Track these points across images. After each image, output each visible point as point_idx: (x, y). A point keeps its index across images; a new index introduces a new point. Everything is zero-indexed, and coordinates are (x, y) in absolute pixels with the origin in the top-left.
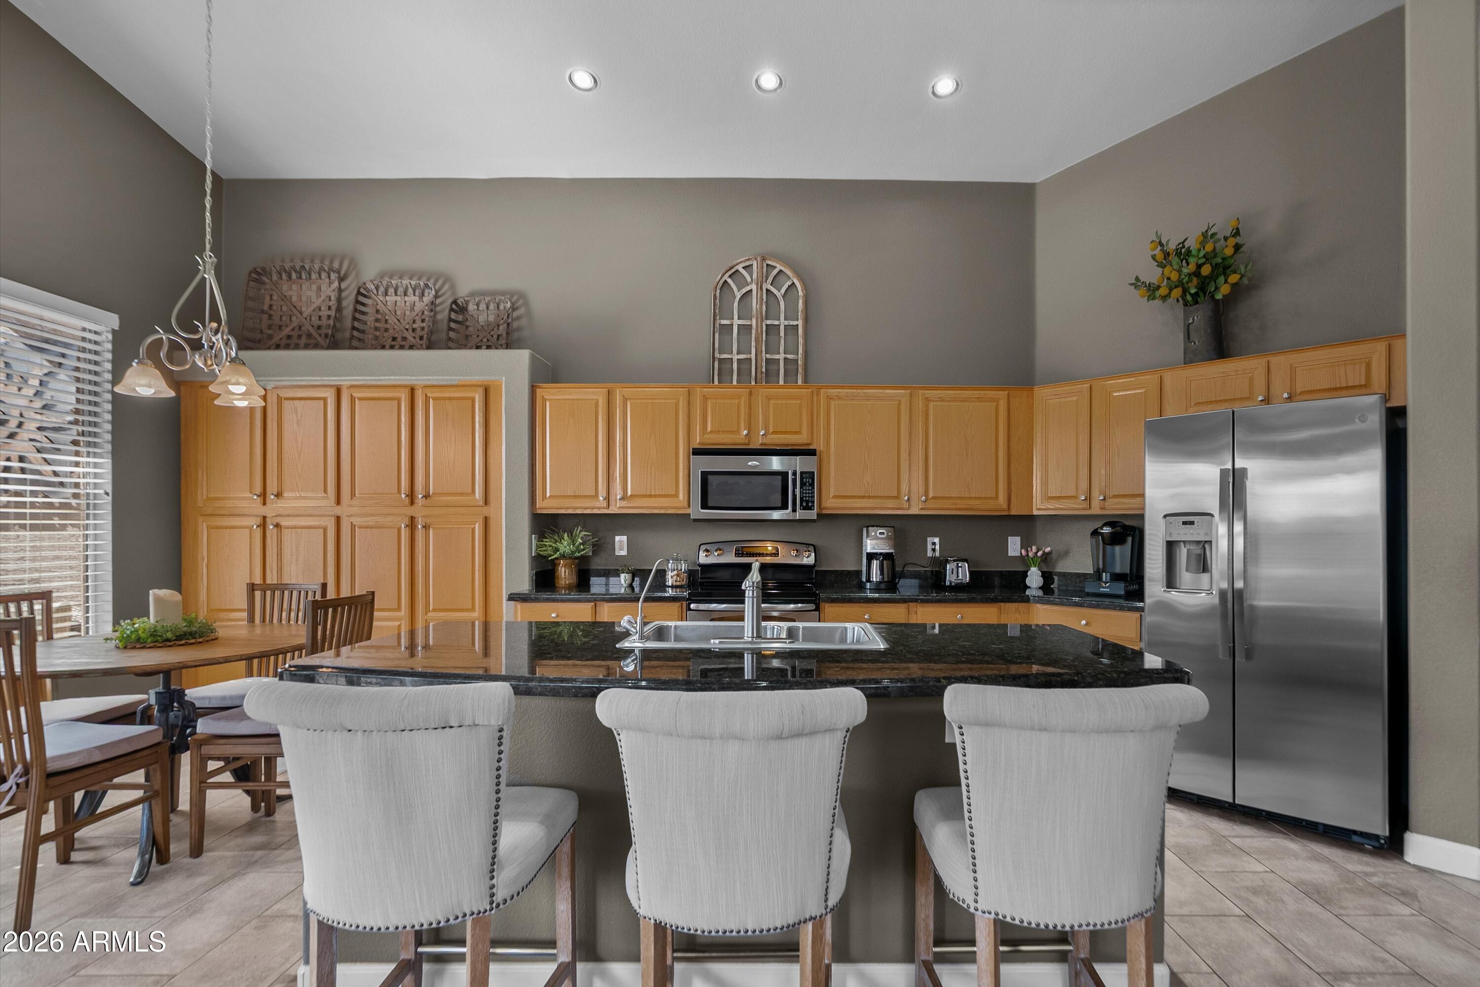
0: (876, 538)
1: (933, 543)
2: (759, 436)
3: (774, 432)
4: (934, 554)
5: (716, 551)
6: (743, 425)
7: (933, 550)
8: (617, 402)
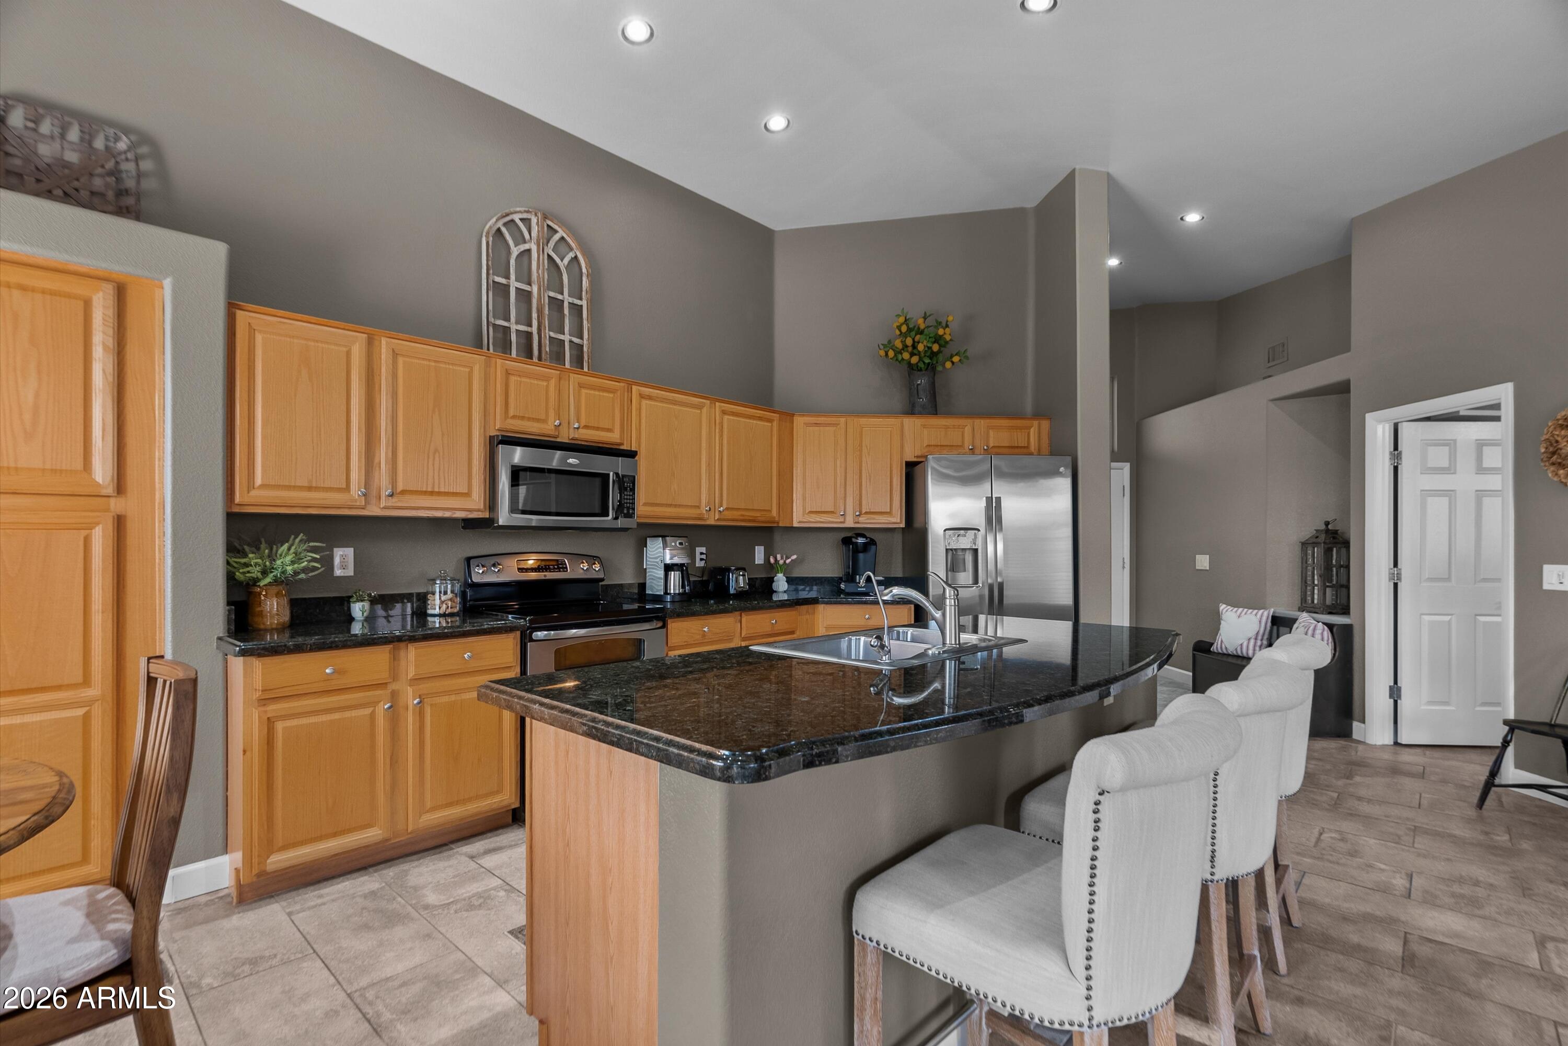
0: (675, 548)
1: (702, 554)
2: (571, 430)
3: (586, 427)
4: (702, 564)
5: (494, 565)
6: (552, 414)
7: (701, 559)
8: (383, 357)
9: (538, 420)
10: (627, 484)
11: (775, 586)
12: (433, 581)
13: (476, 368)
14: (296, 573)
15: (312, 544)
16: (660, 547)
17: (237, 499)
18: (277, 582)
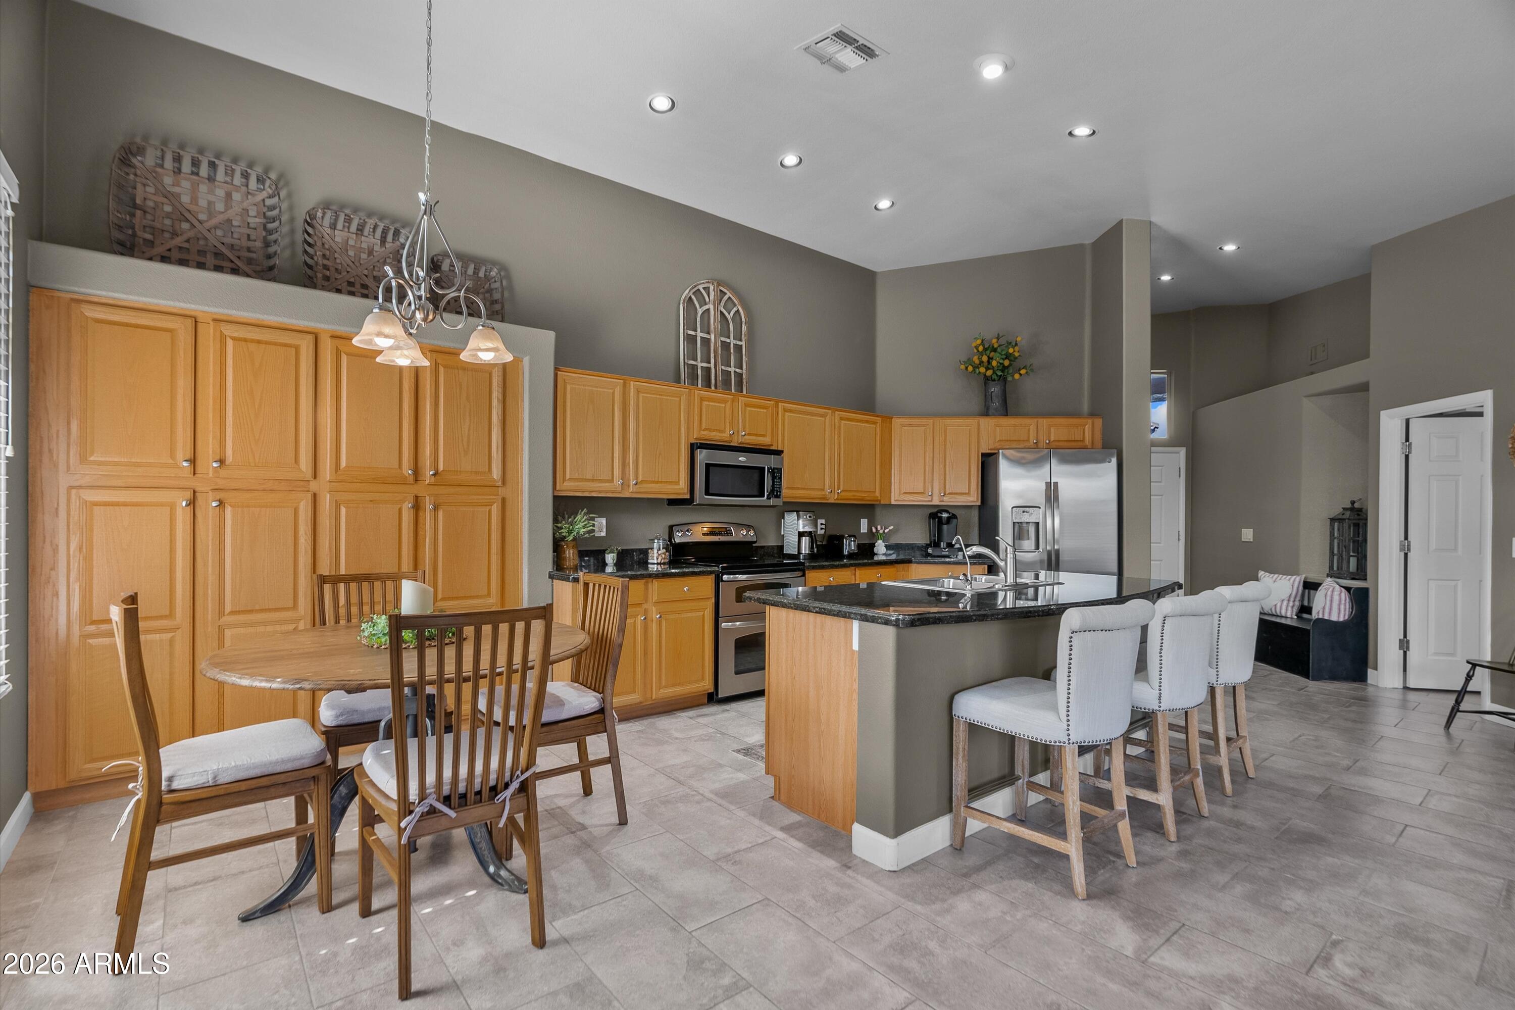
0: (805, 520)
1: (822, 524)
2: (740, 436)
3: (749, 434)
4: (823, 532)
5: (688, 531)
6: (728, 425)
7: (822, 529)
8: (631, 394)
9: (719, 431)
10: (776, 473)
11: (876, 550)
12: (652, 541)
13: (683, 398)
14: (584, 534)
15: (591, 515)
16: (795, 520)
17: (558, 488)
18: (574, 539)
